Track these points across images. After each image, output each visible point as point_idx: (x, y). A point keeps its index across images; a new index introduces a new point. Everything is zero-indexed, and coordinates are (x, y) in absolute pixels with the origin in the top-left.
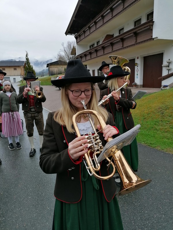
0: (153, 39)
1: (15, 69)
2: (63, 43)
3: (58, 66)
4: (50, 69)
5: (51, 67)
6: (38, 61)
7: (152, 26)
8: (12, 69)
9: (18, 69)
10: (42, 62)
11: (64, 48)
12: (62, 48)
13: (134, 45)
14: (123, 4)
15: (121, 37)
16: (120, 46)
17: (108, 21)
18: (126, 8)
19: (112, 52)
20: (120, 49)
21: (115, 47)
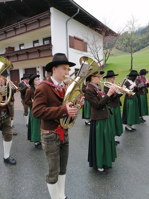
13: (38, 58)
14: (25, 28)
15: (26, 51)
16: (25, 57)
17: (12, 37)
18: (29, 31)
19: (17, 61)
20: (25, 60)
21: (20, 58)
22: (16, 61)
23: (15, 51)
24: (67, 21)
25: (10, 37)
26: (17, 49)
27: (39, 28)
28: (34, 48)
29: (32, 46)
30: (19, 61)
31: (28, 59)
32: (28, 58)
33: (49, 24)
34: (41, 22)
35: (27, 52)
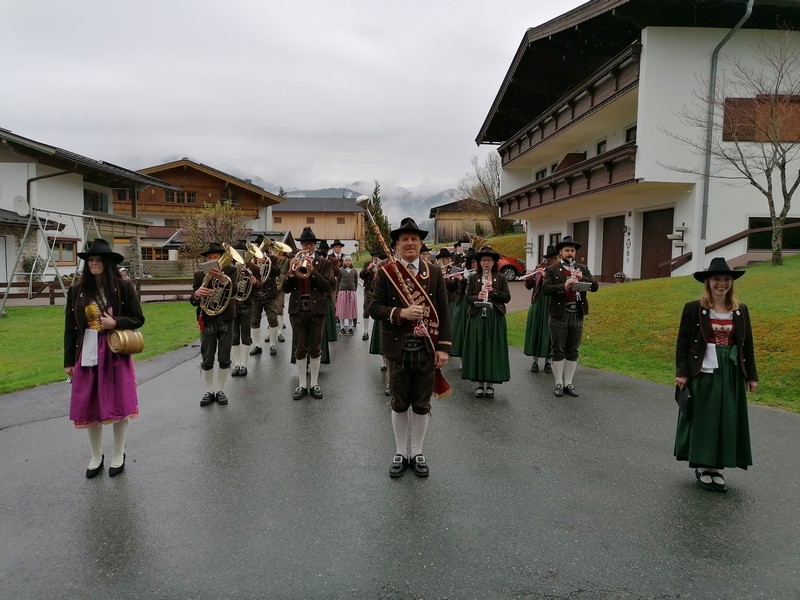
0: (637, 180)
1: (341, 221)
2: (476, 158)
3: (464, 217)
4: (441, 224)
5: (441, 217)
6: (410, 193)
7: (634, 154)
8: (333, 220)
9: (348, 220)
10: (421, 197)
11: (477, 170)
12: (472, 171)
13: (607, 188)
14: (590, 98)
17: (565, 126)
18: (596, 108)
19: (569, 198)
21: (575, 188)
22: (566, 199)
24: (717, 50)
27: (617, 93)
30: (572, 197)
33: (637, 82)
34: (623, 76)
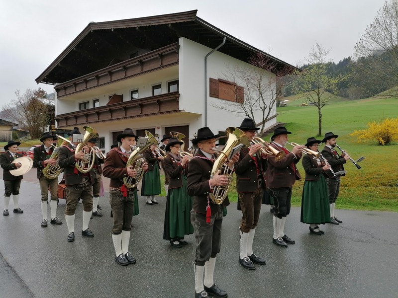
0: (180, 111)
7: (178, 98)
13: (157, 114)
14: (141, 66)
15: (140, 102)
16: (137, 112)
17: (120, 80)
18: (145, 72)
19: (125, 118)
20: (137, 116)
21: (130, 113)
22: (122, 118)
23: (124, 101)
24: (207, 56)
25: (118, 80)
26: (127, 99)
27: (162, 67)
28: (153, 97)
29: (150, 95)
30: (127, 118)
31: (142, 115)
32: (142, 113)
33: (177, 63)
34: (165, 59)
35: (141, 104)
